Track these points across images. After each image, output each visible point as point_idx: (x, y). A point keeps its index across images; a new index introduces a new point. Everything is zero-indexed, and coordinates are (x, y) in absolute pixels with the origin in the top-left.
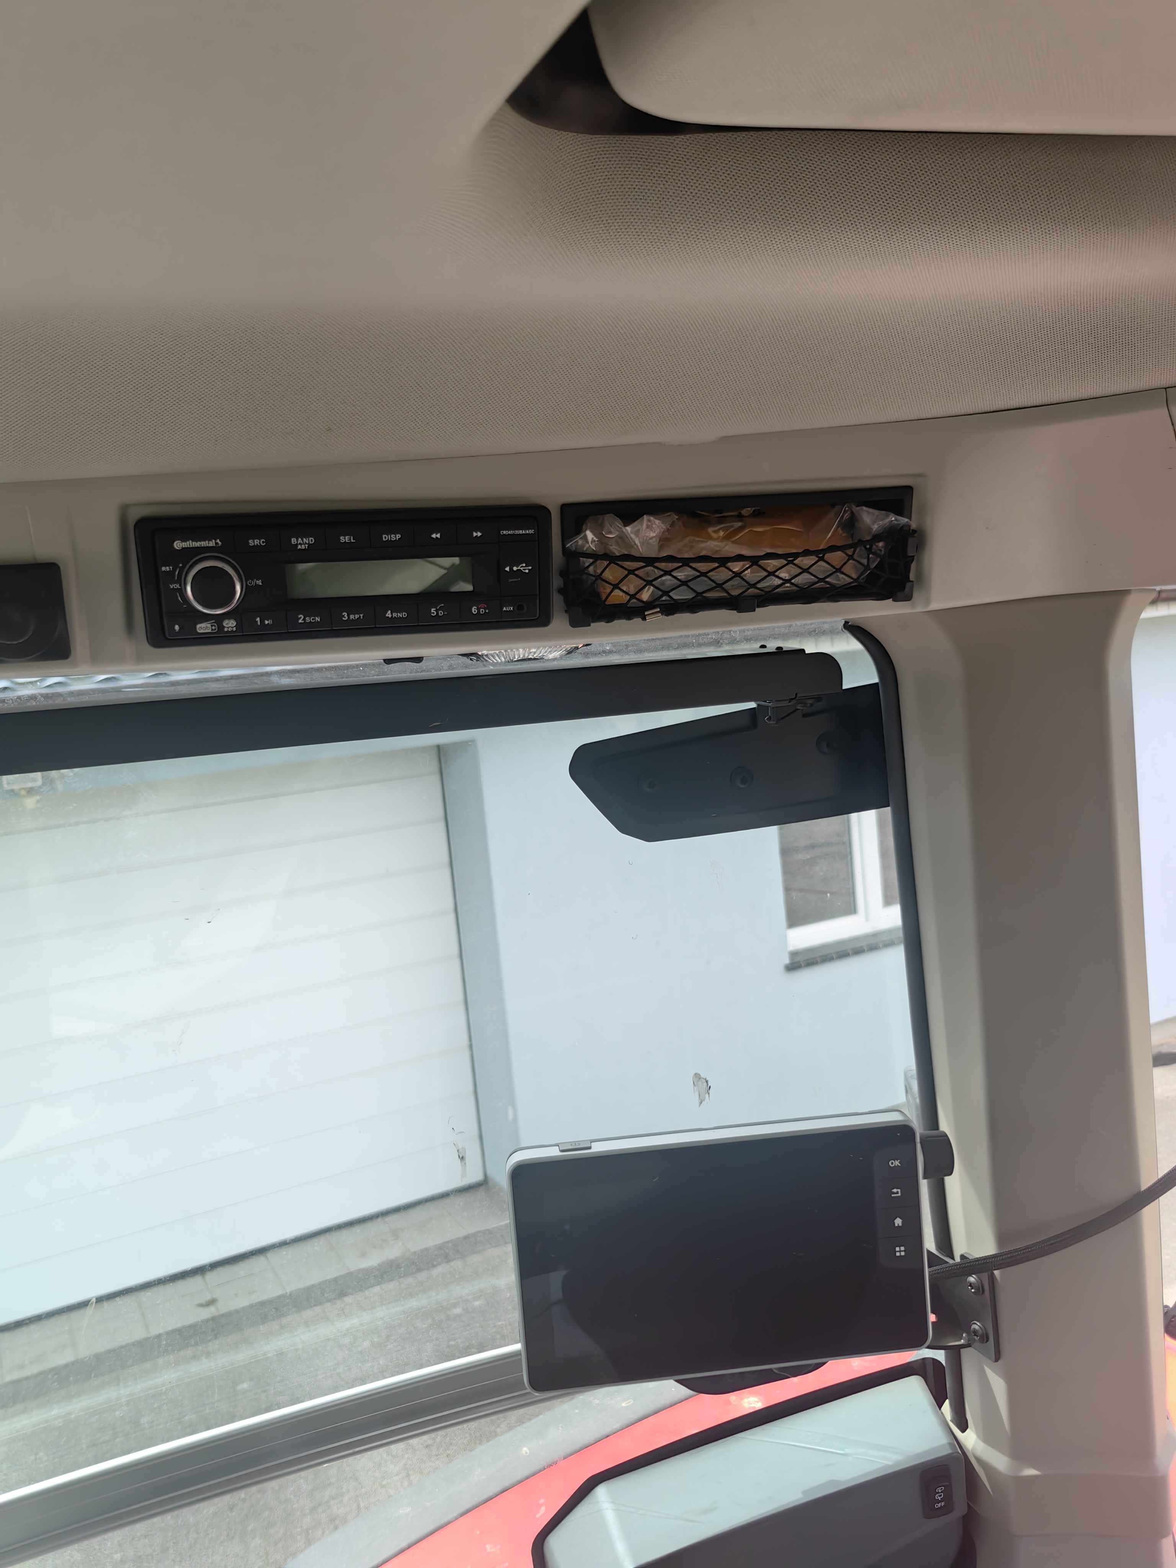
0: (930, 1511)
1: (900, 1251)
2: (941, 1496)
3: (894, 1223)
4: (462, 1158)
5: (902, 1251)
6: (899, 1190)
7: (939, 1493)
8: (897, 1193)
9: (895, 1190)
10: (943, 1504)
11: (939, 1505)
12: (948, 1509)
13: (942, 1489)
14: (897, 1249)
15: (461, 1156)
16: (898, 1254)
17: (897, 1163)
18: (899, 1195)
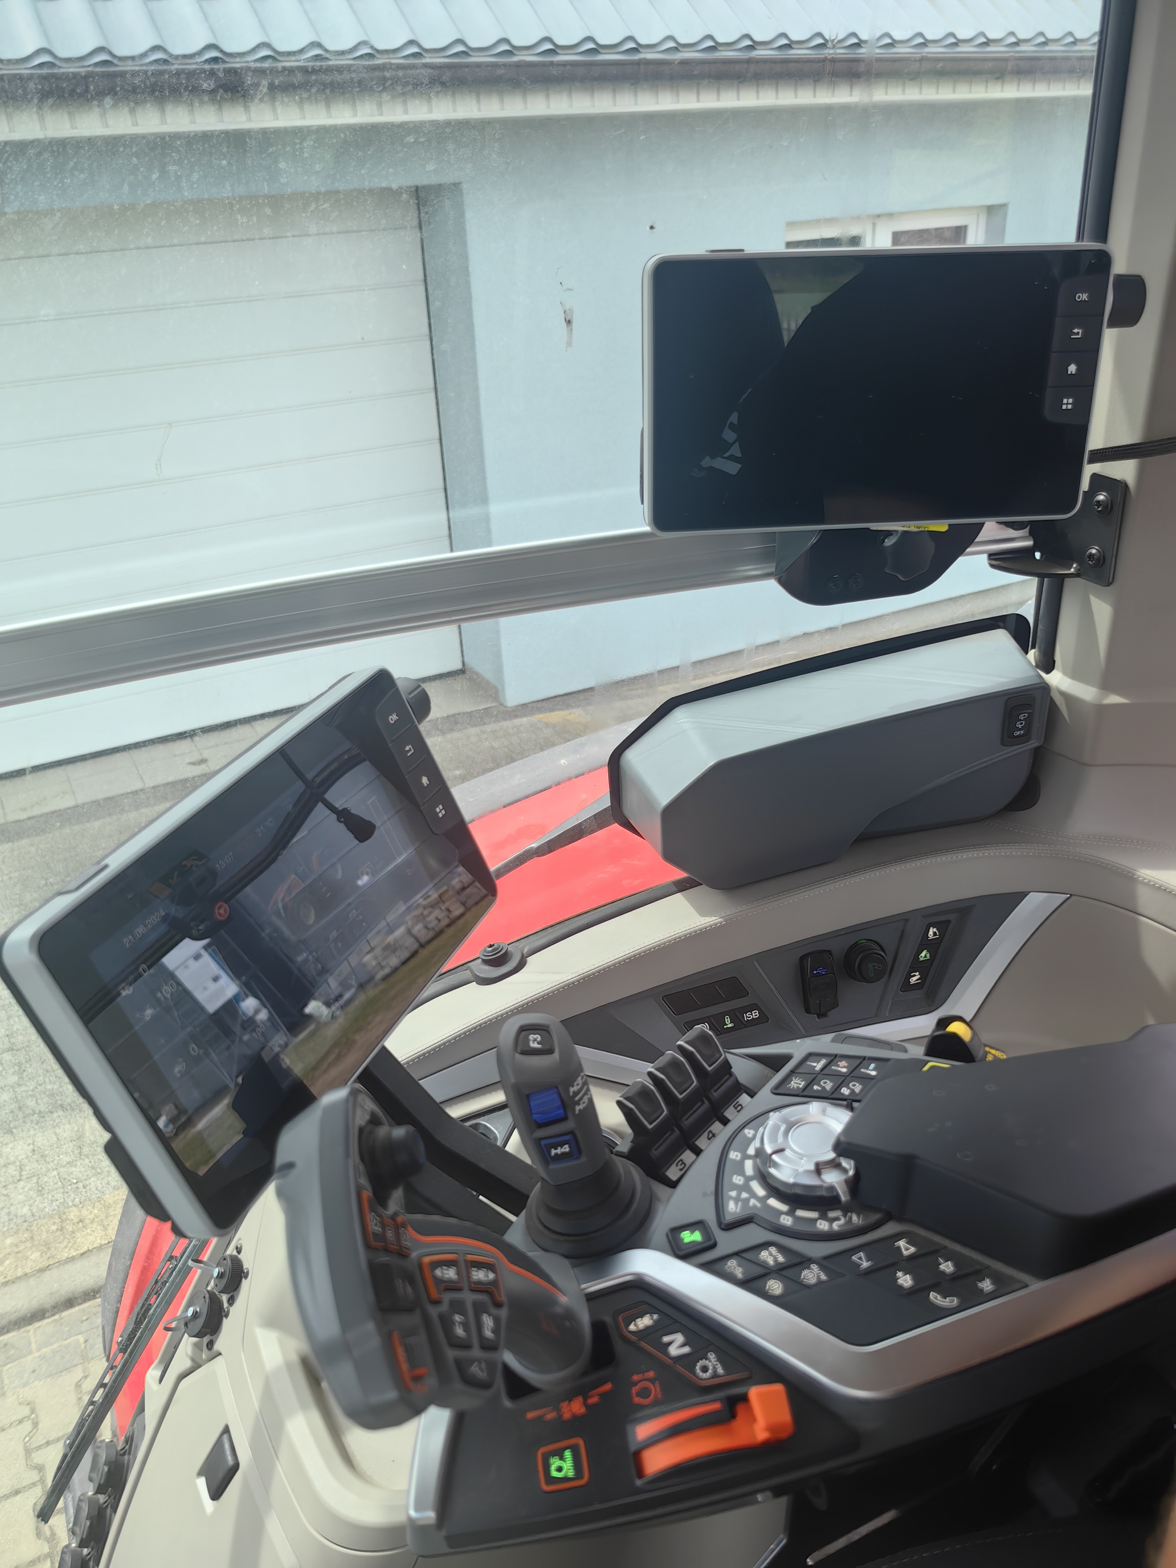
0: (1008, 737)
1: (1068, 403)
2: (1022, 724)
3: (1068, 370)
4: (569, 322)
5: (1070, 404)
6: (1080, 331)
7: (1021, 720)
8: (1078, 333)
9: (1076, 331)
10: (1022, 732)
11: (1018, 733)
12: (1026, 737)
13: (1025, 716)
14: (1065, 401)
15: (568, 320)
16: (1064, 407)
17: (1084, 297)
18: (1080, 336)
